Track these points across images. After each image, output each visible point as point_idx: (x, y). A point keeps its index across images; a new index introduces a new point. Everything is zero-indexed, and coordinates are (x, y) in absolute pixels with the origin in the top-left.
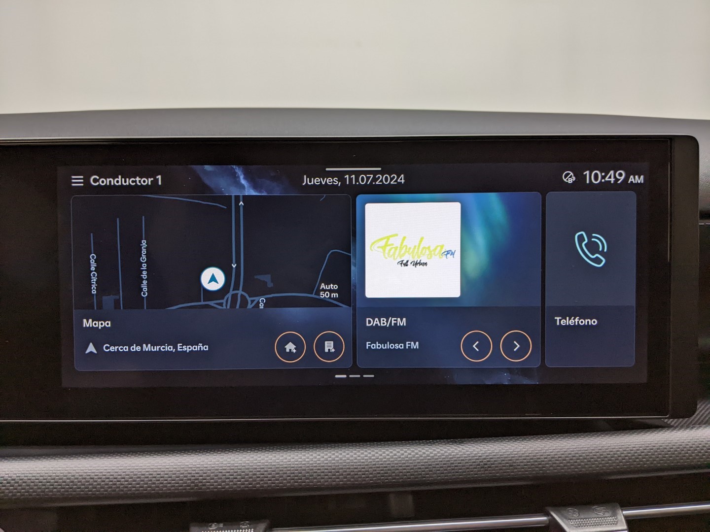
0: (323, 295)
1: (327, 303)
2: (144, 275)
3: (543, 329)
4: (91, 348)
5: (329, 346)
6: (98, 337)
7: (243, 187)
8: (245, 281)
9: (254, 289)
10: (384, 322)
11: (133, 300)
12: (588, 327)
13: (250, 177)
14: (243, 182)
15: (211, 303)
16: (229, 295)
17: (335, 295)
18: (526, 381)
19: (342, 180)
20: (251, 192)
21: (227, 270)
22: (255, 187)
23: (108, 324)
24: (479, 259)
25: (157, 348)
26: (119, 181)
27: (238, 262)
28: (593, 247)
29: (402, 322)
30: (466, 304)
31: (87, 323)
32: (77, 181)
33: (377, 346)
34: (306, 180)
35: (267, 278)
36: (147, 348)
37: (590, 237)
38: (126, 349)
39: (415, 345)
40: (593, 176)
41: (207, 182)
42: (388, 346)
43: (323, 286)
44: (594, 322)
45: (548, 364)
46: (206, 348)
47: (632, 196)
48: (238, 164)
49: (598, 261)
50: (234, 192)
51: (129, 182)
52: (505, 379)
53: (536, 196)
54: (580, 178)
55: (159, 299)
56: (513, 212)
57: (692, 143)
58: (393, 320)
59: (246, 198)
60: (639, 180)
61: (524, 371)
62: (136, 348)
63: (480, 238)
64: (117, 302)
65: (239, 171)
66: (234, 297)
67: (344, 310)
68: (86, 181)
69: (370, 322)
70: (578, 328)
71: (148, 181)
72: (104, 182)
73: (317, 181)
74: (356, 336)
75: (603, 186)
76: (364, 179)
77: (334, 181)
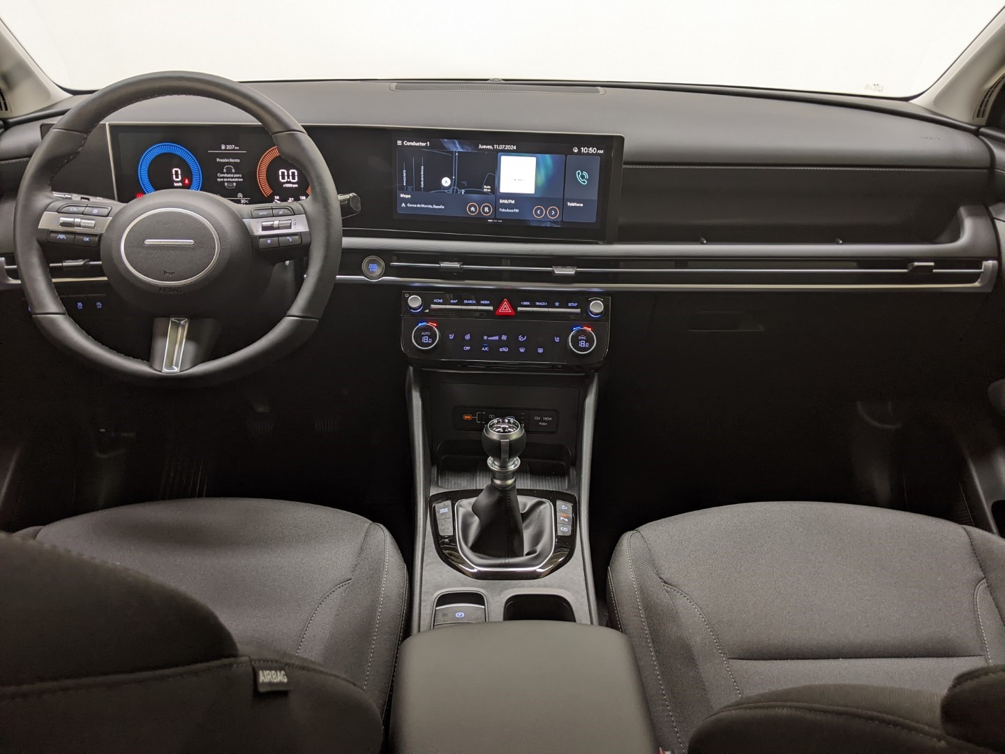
0: (485, 190)
1: (486, 193)
2: (422, 179)
3: (563, 207)
4: (403, 205)
5: (486, 209)
6: (406, 201)
7: (457, 148)
8: (457, 184)
9: (461, 187)
10: (506, 201)
11: (418, 188)
12: (580, 207)
13: (460, 144)
14: (458, 146)
15: (446, 191)
16: (452, 188)
17: (489, 190)
18: (556, 226)
19: (493, 147)
20: (461, 150)
21: (451, 179)
22: (462, 148)
23: (409, 196)
24: (542, 179)
25: (426, 206)
26: (413, 144)
27: (455, 176)
28: (583, 177)
29: (513, 202)
30: (536, 196)
31: (402, 196)
32: (399, 143)
33: (503, 210)
34: (480, 147)
35: (465, 183)
36: (423, 206)
37: (582, 173)
38: (415, 206)
39: (517, 211)
40: (584, 150)
41: (445, 146)
42: (508, 210)
43: (485, 187)
44: (582, 205)
45: (563, 221)
46: (443, 207)
47: (599, 158)
49: (584, 182)
50: (454, 150)
51: (418, 144)
52: (549, 225)
53: (564, 156)
54: (580, 150)
55: (427, 189)
56: (555, 162)
57: (621, 139)
58: (510, 201)
59: (459, 152)
60: (602, 152)
61: (553, 222)
62: (419, 206)
63: (543, 172)
64: (413, 188)
65: (456, 142)
66: (454, 189)
67: (492, 196)
68: (403, 143)
69: (501, 201)
70: (575, 207)
71: (424, 144)
72: (409, 144)
73: (484, 147)
74: (496, 206)
75: (588, 154)
76: (501, 147)
77: (490, 147)
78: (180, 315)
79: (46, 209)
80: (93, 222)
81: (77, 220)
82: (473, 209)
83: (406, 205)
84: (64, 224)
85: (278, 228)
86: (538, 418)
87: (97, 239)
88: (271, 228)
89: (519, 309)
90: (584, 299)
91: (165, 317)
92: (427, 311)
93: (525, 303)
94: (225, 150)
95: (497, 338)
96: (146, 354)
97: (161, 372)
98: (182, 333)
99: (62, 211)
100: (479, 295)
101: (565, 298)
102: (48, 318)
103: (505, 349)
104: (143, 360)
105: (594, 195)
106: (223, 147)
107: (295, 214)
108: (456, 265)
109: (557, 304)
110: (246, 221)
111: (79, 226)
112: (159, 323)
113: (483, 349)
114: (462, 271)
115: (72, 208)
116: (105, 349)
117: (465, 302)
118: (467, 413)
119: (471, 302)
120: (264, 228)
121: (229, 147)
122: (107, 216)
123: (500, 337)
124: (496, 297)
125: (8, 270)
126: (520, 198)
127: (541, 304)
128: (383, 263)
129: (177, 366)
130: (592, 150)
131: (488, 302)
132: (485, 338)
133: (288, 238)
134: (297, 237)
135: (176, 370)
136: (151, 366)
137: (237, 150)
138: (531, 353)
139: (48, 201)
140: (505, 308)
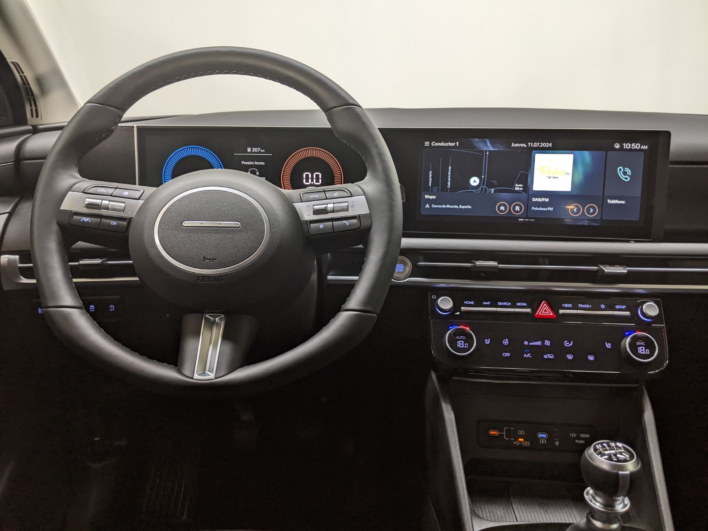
0: (516, 189)
1: (518, 192)
2: (449, 179)
3: (602, 204)
4: (427, 206)
5: (517, 208)
6: (430, 202)
7: (488, 147)
8: (487, 183)
9: (490, 186)
10: (540, 200)
11: (444, 188)
12: (621, 204)
13: (492, 143)
14: (489, 145)
15: (473, 190)
16: (480, 188)
17: (521, 189)
18: (594, 224)
19: (527, 145)
20: (492, 149)
21: (480, 179)
22: (493, 147)
23: (434, 197)
24: (579, 177)
25: (452, 207)
26: (442, 144)
27: (485, 175)
28: (625, 173)
29: (547, 200)
30: (574, 193)
31: (427, 197)
32: (427, 144)
33: (536, 209)
34: (513, 145)
35: (495, 182)
36: (448, 206)
37: (624, 169)
38: (440, 206)
39: (551, 209)
40: (626, 146)
41: (475, 145)
42: (541, 209)
43: (517, 185)
44: (623, 202)
45: (603, 218)
46: (470, 207)
47: (643, 153)
48: (487, 138)
49: (626, 178)
50: (485, 149)
51: (446, 144)
52: (586, 223)
53: (604, 152)
54: (622, 146)
55: (454, 189)
56: (594, 159)
57: (668, 134)
58: (543, 199)
59: (490, 151)
60: (646, 147)
61: (593, 220)
62: (444, 206)
63: (580, 168)
64: (438, 189)
65: (488, 141)
66: (482, 188)
67: (524, 195)
68: (430, 144)
69: (534, 200)
70: (617, 204)
71: (453, 144)
72: (437, 144)
73: (517, 145)
74: (528, 204)
75: (631, 150)
76: (536, 145)
77: (524, 145)
78: (215, 311)
79: (70, 189)
80: (123, 205)
81: (105, 202)
82: (502, 208)
83: (430, 205)
84: (89, 206)
85: (333, 211)
86: (574, 435)
87: (125, 223)
88: (324, 211)
89: (561, 311)
90: (633, 300)
91: (198, 312)
92: (458, 313)
93: (566, 305)
94: (251, 152)
95: (539, 343)
96: (173, 358)
97: (192, 378)
98: (218, 332)
99: (88, 192)
100: (513, 297)
101: (610, 300)
102: (62, 312)
103: (551, 356)
104: (169, 364)
105: (637, 192)
106: (249, 150)
107: (352, 196)
108: (493, 263)
109: (603, 306)
110: (296, 205)
111: (108, 209)
112: (189, 320)
113: (525, 355)
114: (497, 270)
115: (100, 189)
116: (125, 351)
117: (500, 304)
118: (494, 428)
119: (505, 304)
120: (316, 212)
121: (255, 150)
122: (139, 199)
123: (543, 343)
124: (533, 298)
125: (20, 268)
126: (555, 197)
127: (584, 306)
128: (410, 263)
129: (211, 371)
130: (635, 146)
131: (525, 304)
132: (526, 343)
133: (344, 222)
134: (355, 221)
135: (211, 376)
136: (180, 372)
137: (263, 153)
138: (580, 360)
139: (73, 181)
140: (545, 311)
